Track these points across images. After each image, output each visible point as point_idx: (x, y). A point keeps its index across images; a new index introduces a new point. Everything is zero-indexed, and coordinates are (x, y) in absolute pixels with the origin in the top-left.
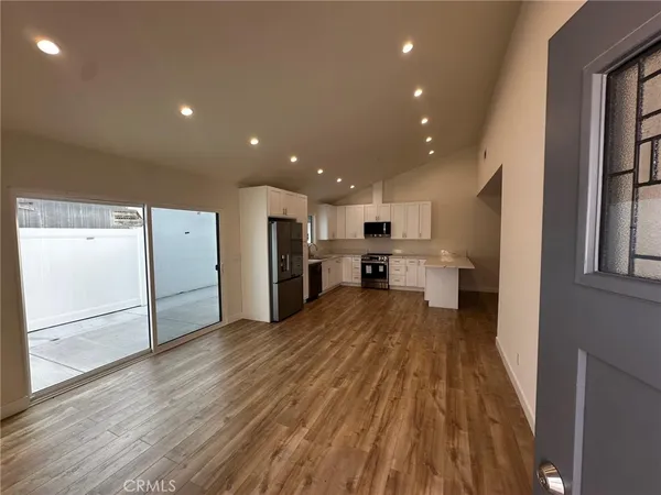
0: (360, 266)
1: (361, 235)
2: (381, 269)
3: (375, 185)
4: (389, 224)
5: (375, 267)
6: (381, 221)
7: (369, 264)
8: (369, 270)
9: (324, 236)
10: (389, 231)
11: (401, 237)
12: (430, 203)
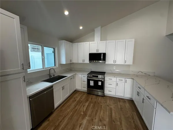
0: (86, 80)
1: (87, 61)
2: (100, 83)
3: (96, 30)
4: (104, 55)
5: (96, 82)
6: (100, 52)
7: (92, 80)
8: (92, 83)
9: (63, 61)
10: (104, 59)
11: (113, 63)
12: (133, 40)
